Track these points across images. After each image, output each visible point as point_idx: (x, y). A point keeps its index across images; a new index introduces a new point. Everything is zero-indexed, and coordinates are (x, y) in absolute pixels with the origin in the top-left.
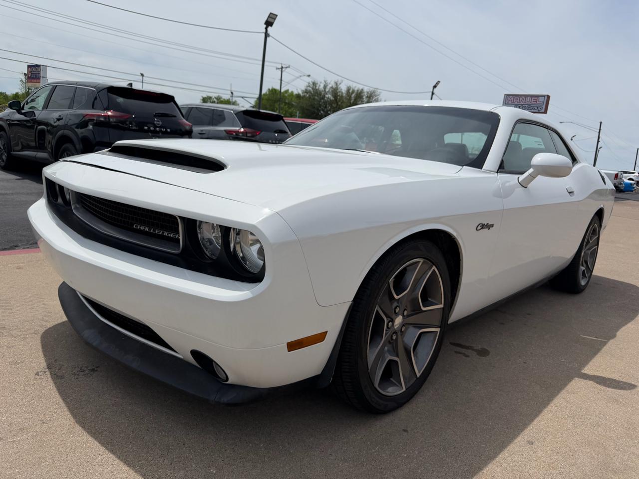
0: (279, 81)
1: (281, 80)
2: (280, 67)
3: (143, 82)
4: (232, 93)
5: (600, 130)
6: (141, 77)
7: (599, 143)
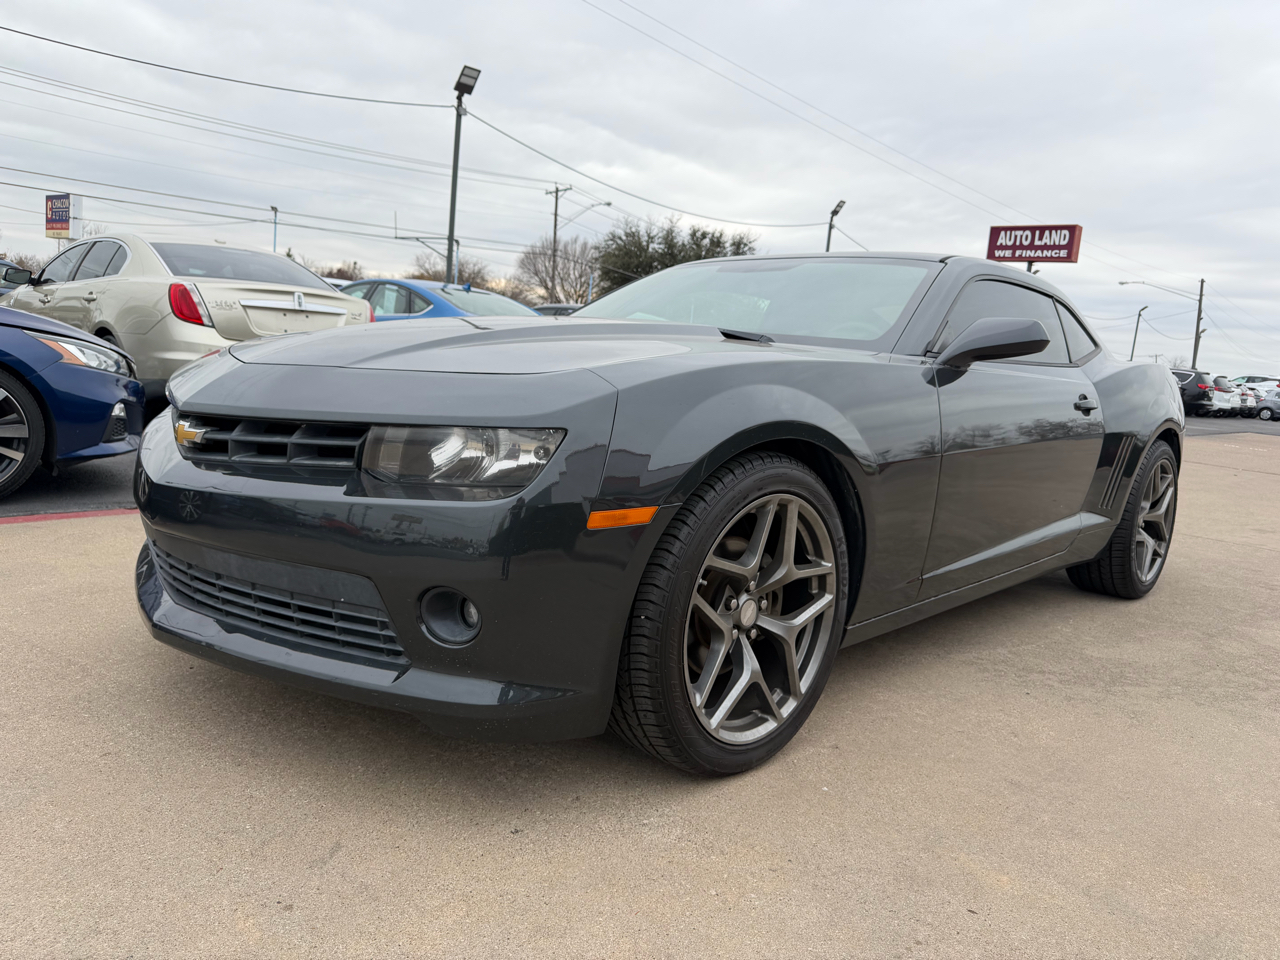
0: (553, 217)
1: (556, 215)
2: (554, 189)
3: (275, 224)
5: (1201, 295)
6: (273, 213)
7: (1202, 322)
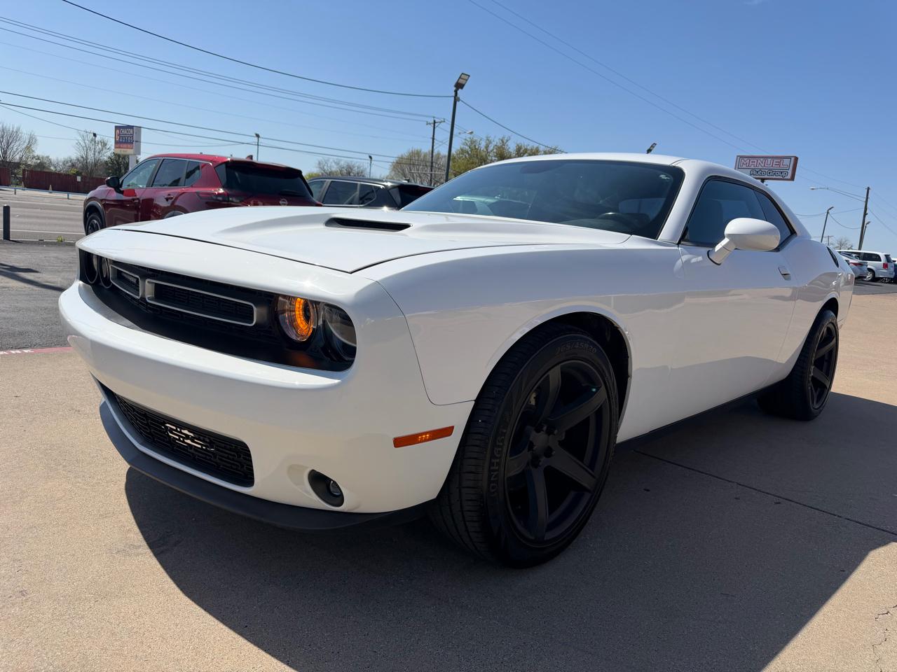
0: (431, 140)
1: (433, 139)
2: (433, 122)
3: (258, 145)
4: (370, 157)
5: (867, 198)
6: (256, 138)
7: (867, 216)
